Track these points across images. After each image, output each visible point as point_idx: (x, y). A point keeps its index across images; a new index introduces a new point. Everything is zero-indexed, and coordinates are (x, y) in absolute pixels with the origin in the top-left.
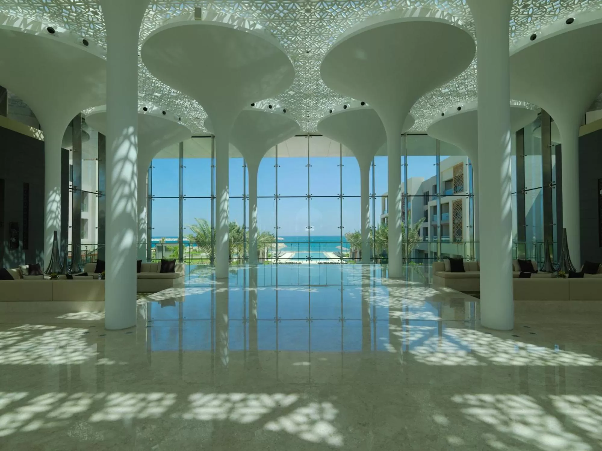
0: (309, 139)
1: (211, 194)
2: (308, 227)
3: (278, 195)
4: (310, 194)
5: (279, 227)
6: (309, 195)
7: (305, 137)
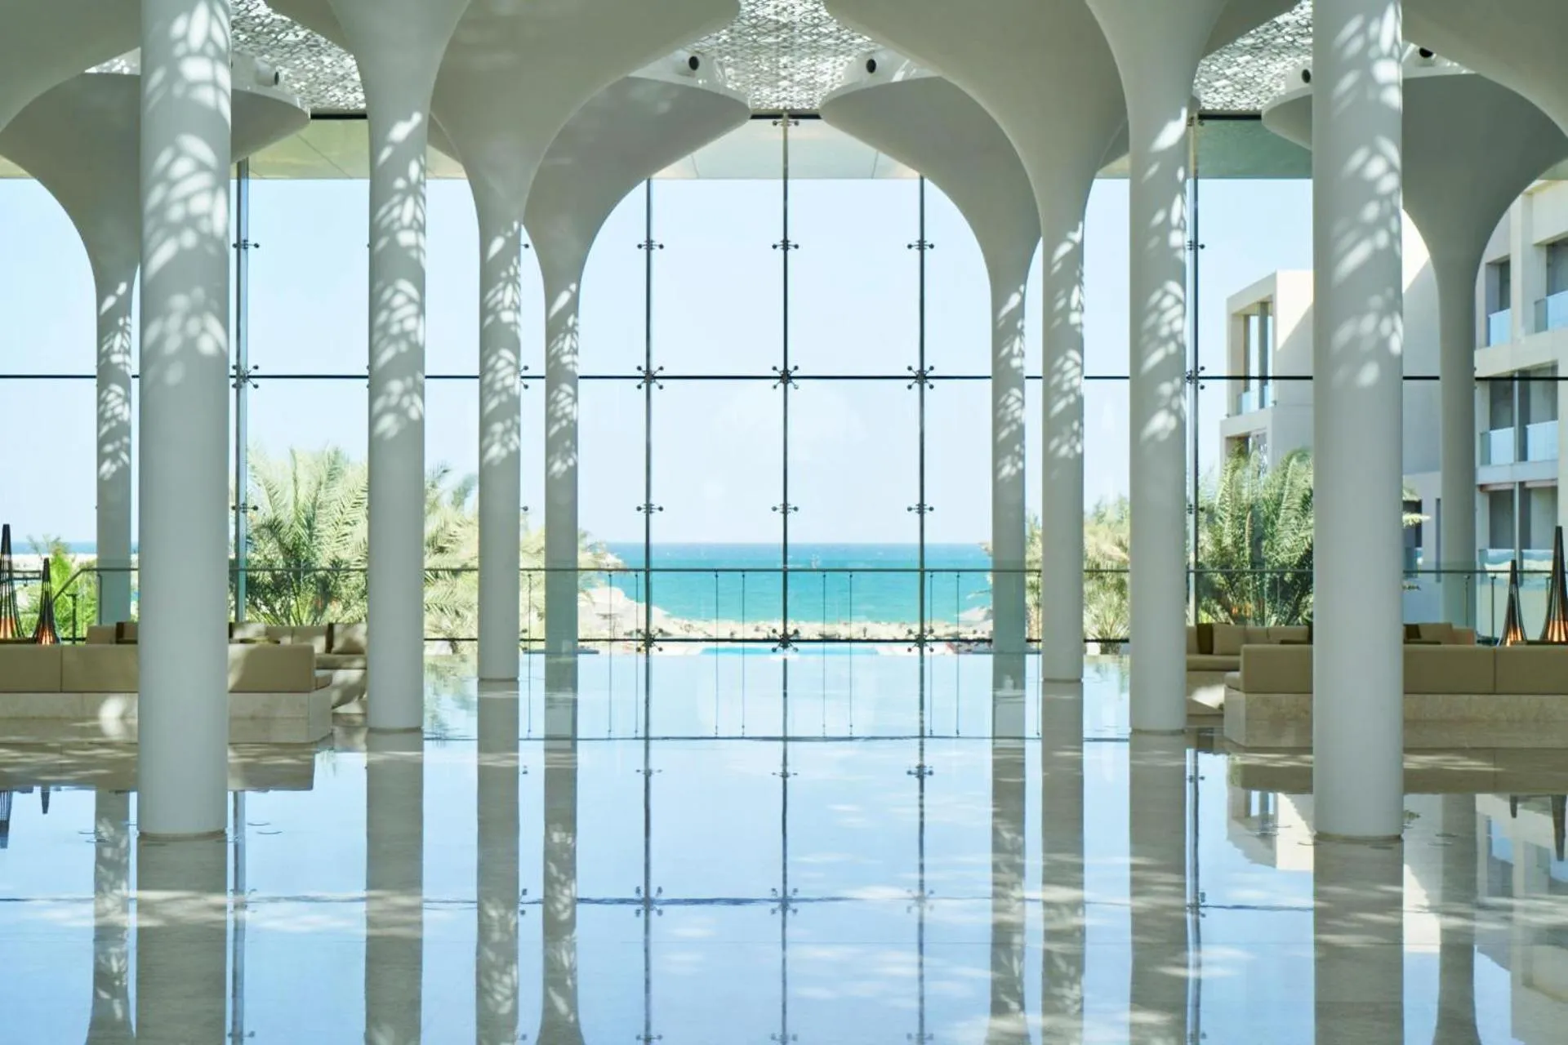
0: (785, 131)
1: (367, 363)
2: (781, 509)
3: (654, 368)
4: (790, 367)
5: (656, 506)
6: (786, 370)
7: (771, 121)
